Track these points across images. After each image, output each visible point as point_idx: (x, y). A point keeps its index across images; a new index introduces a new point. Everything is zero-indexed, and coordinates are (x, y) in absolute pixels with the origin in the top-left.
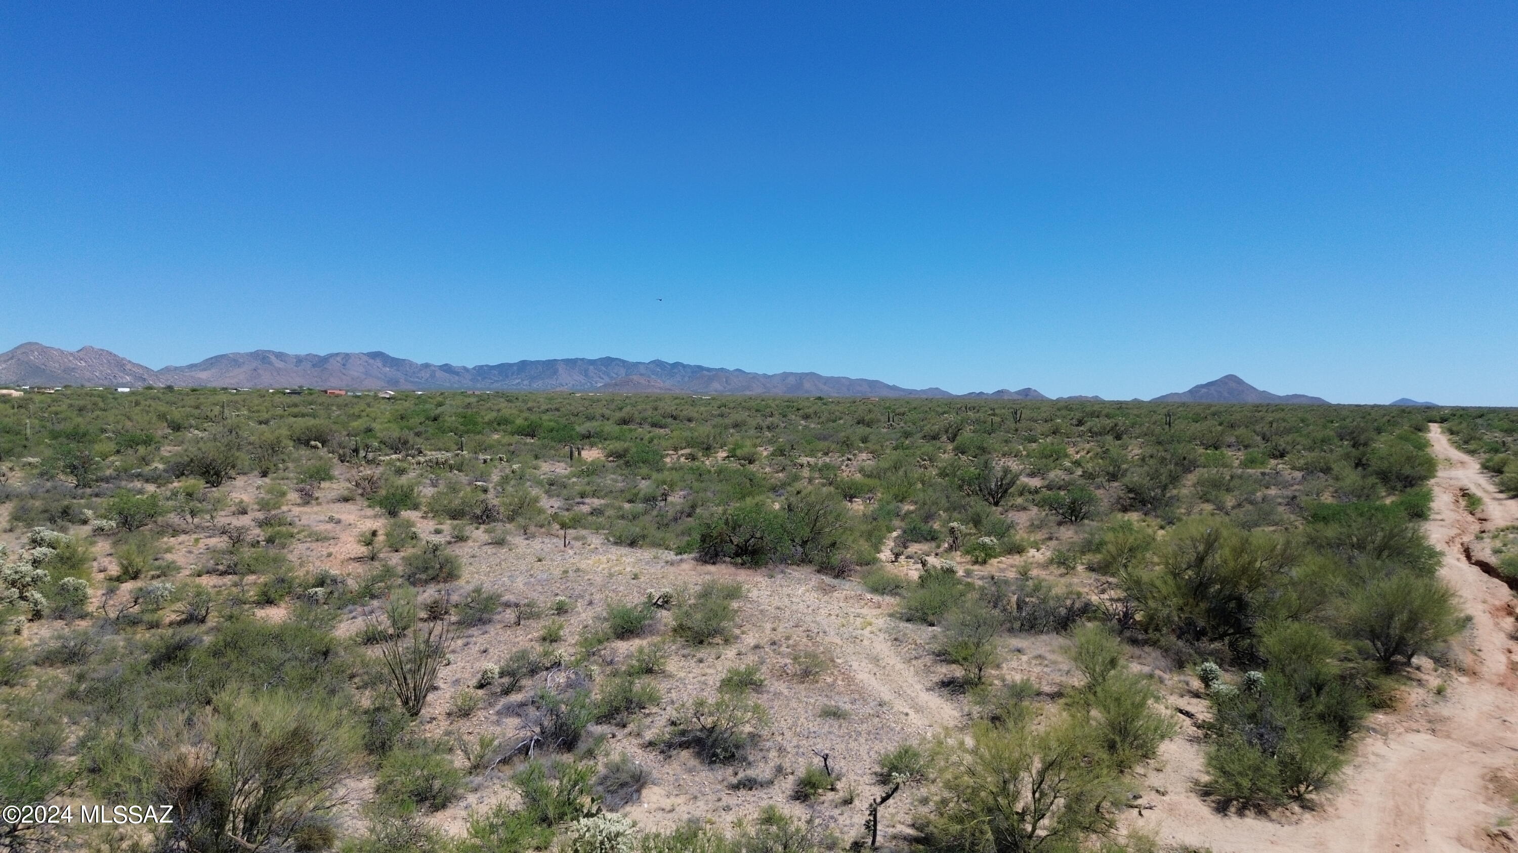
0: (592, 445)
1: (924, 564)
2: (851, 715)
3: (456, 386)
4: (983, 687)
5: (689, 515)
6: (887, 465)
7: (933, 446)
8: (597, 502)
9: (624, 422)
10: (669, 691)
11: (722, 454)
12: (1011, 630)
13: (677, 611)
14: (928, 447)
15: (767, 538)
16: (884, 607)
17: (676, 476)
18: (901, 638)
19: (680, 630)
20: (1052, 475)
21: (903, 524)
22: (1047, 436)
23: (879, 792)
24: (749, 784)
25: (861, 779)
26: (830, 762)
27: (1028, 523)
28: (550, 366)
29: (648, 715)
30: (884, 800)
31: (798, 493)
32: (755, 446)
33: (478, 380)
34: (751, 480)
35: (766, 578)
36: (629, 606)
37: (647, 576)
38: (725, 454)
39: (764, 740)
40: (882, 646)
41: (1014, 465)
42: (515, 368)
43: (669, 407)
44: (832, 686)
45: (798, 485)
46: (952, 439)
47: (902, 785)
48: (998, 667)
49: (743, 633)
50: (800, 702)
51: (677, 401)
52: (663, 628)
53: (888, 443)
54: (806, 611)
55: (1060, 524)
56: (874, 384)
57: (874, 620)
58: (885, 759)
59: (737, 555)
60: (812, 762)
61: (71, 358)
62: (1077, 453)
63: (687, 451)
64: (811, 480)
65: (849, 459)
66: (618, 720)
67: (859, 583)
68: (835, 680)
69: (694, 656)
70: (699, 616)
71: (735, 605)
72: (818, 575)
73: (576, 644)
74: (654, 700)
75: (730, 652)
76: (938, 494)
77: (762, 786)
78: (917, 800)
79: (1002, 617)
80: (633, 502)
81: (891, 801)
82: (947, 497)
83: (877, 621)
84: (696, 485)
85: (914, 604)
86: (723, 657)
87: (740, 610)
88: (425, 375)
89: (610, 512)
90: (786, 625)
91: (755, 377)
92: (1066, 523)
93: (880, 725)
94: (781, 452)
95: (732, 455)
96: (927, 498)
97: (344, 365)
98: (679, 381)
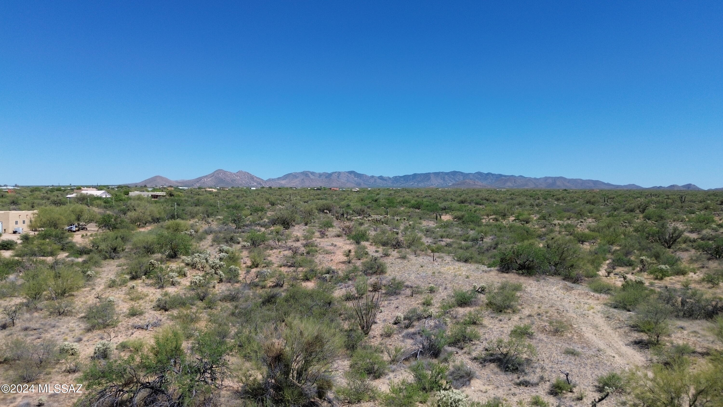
0: (446, 213)
1: (625, 278)
2: (581, 354)
3: (385, 186)
4: (660, 346)
5: (494, 248)
6: (603, 225)
7: (631, 215)
8: (449, 240)
9: (462, 202)
10: (484, 334)
11: (512, 218)
12: (677, 316)
13: (488, 295)
14: (628, 216)
15: (536, 261)
16: (601, 300)
17: (487, 229)
18: (610, 316)
19: (490, 304)
20: (704, 232)
21: (612, 257)
22: (701, 210)
23: (597, 396)
24: (526, 384)
25: (587, 388)
26: (570, 378)
27: (689, 258)
28: (427, 176)
29: (474, 344)
30: (600, 400)
31: (553, 239)
32: (529, 214)
33: (394, 183)
34: (527, 232)
35: (535, 282)
36: (464, 291)
37: (474, 277)
38: (513, 218)
39: (534, 363)
40: (600, 320)
41: (680, 226)
42: (412, 177)
43: (485, 195)
44: (571, 339)
45: (552, 235)
46: (643, 211)
47: (610, 394)
48: (669, 336)
49: (523, 308)
50: (553, 345)
51: (489, 192)
52: (481, 303)
53: (604, 213)
54: (556, 299)
55: (709, 259)
56: (596, 183)
57: (595, 306)
58: (601, 379)
59: (519, 269)
60: (559, 376)
61: (234, 176)
62: (720, 220)
63: (494, 217)
64: (560, 232)
65: (582, 222)
66: (459, 345)
67: (587, 286)
68: (573, 336)
69: (497, 318)
70: (499, 298)
71: (518, 294)
72: (564, 281)
73: (438, 308)
74: (477, 337)
75: (516, 318)
76: (634, 241)
77: (532, 385)
78: (619, 403)
79: (672, 308)
80: (466, 241)
81: (604, 401)
82: (639, 243)
83: (597, 307)
84: (498, 233)
85: (618, 299)
86: (512, 319)
87: (521, 296)
88: (372, 181)
89: (455, 245)
90: (546, 306)
91: (530, 179)
92: (713, 259)
93: (598, 361)
94: (544, 218)
95: (517, 219)
96: (627, 243)
97: (338, 177)
98: (490, 182)
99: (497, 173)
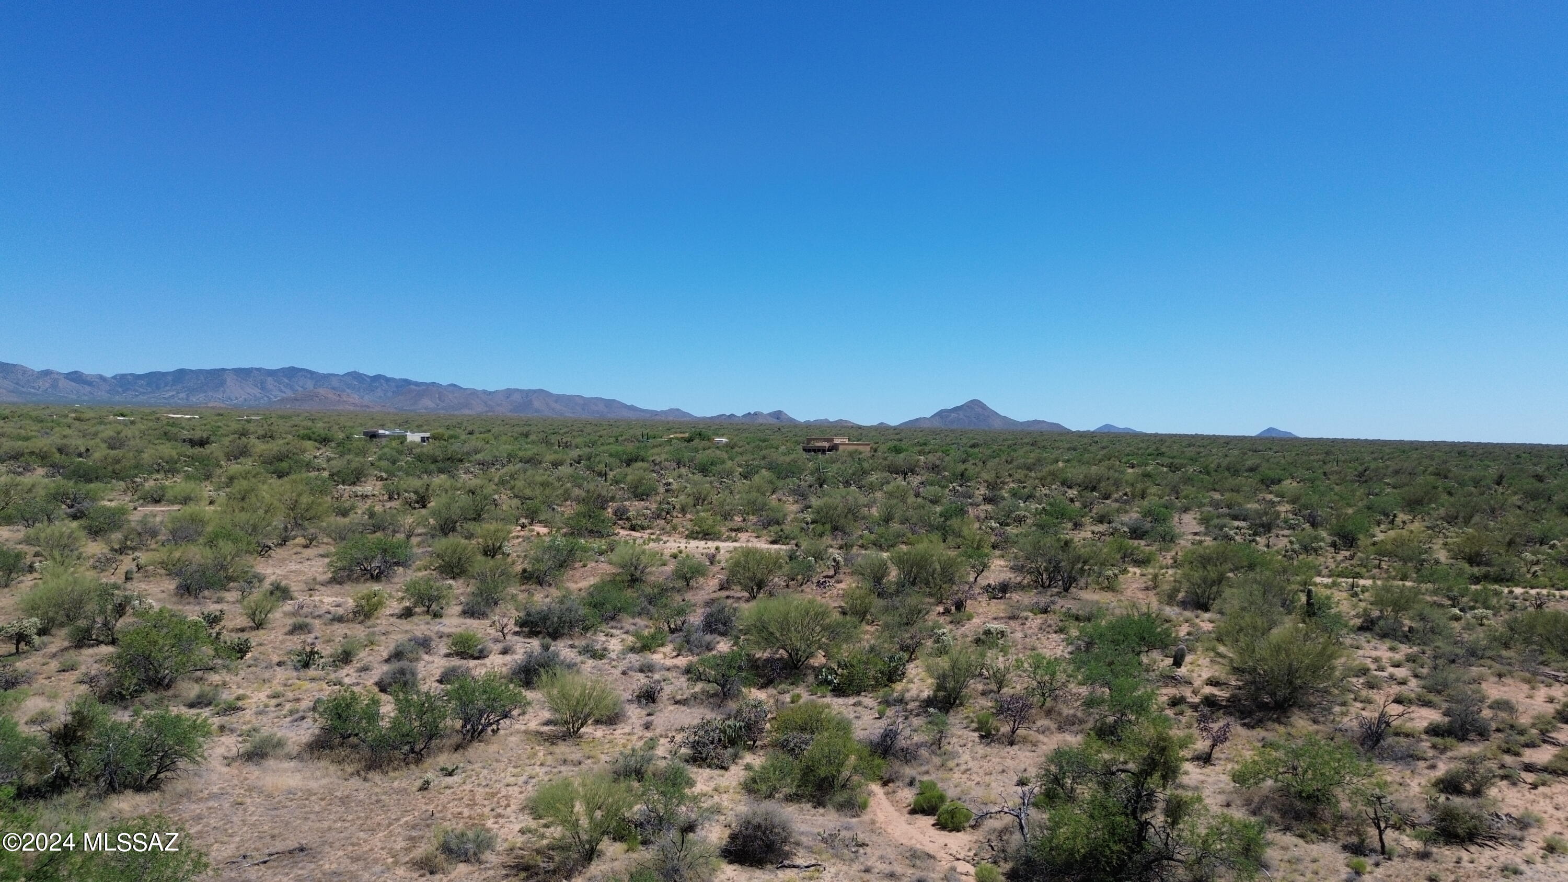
3: (86, 398)
28: (215, 377)
33: (118, 392)
42: (170, 378)
88: (44, 384)
91: (474, 393)
98: (380, 397)
99: (397, 377)
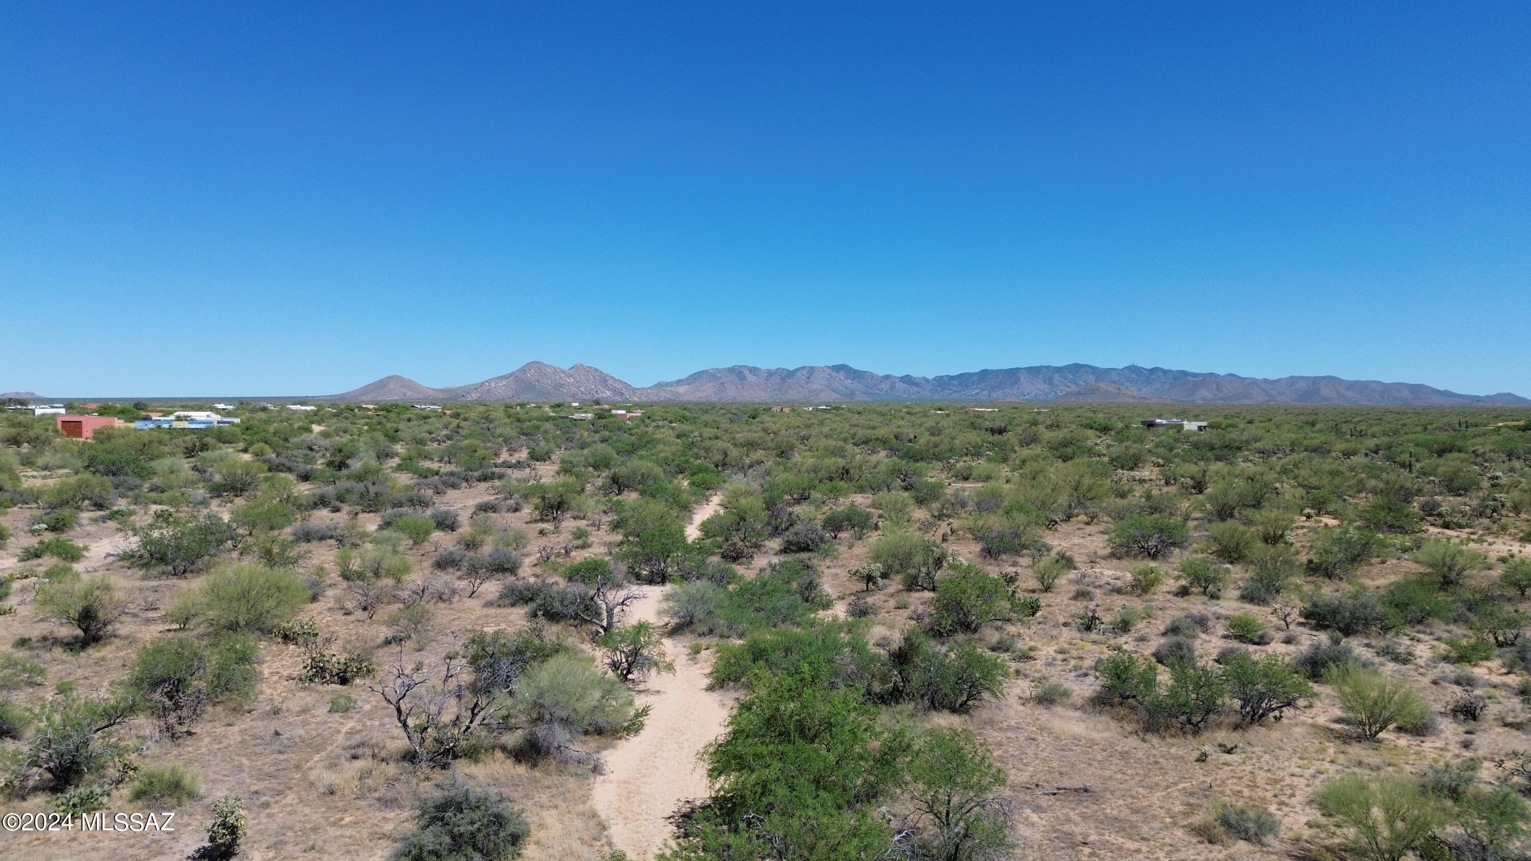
3: (913, 397)
28: (1011, 376)
33: (937, 391)
42: (975, 378)
61: (562, 375)
88: (885, 386)
91: (1253, 382)
97: (809, 378)
98: (1158, 389)
99: (1174, 369)
